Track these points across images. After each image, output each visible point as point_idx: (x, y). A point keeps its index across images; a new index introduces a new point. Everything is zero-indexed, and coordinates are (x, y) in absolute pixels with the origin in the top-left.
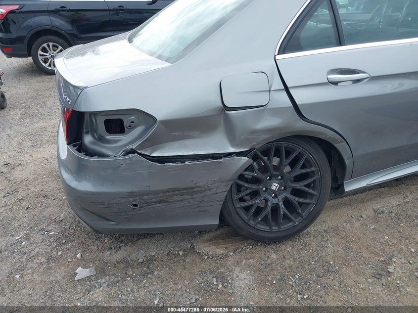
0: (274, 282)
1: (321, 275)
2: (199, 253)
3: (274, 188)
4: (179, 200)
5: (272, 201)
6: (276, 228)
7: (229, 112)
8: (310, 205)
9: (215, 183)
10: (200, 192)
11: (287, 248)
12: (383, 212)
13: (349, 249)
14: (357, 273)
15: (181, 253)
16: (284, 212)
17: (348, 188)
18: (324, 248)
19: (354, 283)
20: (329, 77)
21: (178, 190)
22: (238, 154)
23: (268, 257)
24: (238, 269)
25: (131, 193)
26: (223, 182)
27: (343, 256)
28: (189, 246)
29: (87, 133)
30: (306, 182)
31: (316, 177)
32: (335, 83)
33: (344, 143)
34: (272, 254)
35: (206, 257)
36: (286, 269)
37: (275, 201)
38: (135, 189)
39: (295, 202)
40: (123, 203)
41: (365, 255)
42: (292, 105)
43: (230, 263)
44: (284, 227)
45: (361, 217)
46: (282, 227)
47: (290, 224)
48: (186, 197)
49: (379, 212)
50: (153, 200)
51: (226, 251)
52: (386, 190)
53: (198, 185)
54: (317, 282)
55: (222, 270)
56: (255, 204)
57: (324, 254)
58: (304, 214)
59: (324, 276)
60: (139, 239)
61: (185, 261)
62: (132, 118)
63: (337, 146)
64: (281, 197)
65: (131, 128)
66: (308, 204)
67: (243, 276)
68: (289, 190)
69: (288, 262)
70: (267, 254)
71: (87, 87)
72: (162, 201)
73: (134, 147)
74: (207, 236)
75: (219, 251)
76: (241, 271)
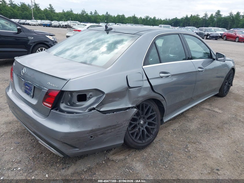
0: (152, 164)
1: (167, 157)
2: (113, 160)
3: (141, 123)
4: (110, 132)
5: (142, 129)
6: (144, 141)
7: (130, 89)
8: (155, 129)
9: (124, 122)
10: (118, 127)
11: (149, 150)
12: (175, 130)
13: (171, 146)
14: (179, 153)
15: (104, 162)
16: (146, 133)
17: (165, 121)
18: (163, 147)
19: (180, 157)
20: (160, 75)
21: (110, 126)
22: (132, 108)
23: (143, 155)
24: (134, 163)
25: (92, 130)
26: (127, 121)
27: (171, 148)
28: (106, 158)
29: (63, 103)
30: (153, 119)
31: (156, 116)
32: (162, 77)
33: (165, 101)
34: (145, 154)
35: (117, 161)
36: (153, 158)
37: (143, 129)
38: (94, 128)
39: (150, 128)
40: (87, 136)
41: (178, 147)
42: (150, 86)
43: (129, 161)
44: (147, 140)
45: (169, 133)
46: (146, 140)
47: (149, 139)
48: (113, 130)
49: (174, 130)
50: (100, 133)
51: (125, 157)
52: (171, 121)
53: (118, 123)
54: (168, 160)
55: (128, 165)
56: (136, 131)
57: (164, 149)
58: (153, 133)
59: (168, 157)
60: (77, 161)
61: (108, 165)
62: (90, 93)
63: (162, 102)
64: (144, 127)
65: (90, 98)
66: (154, 128)
67: (138, 165)
68: (147, 123)
69: (153, 155)
70: (142, 154)
71: (70, 79)
72: (102, 134)
73: (95, 106)
74: (111, 152)
75: (122, 157)
76: (136, 164)
